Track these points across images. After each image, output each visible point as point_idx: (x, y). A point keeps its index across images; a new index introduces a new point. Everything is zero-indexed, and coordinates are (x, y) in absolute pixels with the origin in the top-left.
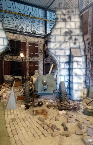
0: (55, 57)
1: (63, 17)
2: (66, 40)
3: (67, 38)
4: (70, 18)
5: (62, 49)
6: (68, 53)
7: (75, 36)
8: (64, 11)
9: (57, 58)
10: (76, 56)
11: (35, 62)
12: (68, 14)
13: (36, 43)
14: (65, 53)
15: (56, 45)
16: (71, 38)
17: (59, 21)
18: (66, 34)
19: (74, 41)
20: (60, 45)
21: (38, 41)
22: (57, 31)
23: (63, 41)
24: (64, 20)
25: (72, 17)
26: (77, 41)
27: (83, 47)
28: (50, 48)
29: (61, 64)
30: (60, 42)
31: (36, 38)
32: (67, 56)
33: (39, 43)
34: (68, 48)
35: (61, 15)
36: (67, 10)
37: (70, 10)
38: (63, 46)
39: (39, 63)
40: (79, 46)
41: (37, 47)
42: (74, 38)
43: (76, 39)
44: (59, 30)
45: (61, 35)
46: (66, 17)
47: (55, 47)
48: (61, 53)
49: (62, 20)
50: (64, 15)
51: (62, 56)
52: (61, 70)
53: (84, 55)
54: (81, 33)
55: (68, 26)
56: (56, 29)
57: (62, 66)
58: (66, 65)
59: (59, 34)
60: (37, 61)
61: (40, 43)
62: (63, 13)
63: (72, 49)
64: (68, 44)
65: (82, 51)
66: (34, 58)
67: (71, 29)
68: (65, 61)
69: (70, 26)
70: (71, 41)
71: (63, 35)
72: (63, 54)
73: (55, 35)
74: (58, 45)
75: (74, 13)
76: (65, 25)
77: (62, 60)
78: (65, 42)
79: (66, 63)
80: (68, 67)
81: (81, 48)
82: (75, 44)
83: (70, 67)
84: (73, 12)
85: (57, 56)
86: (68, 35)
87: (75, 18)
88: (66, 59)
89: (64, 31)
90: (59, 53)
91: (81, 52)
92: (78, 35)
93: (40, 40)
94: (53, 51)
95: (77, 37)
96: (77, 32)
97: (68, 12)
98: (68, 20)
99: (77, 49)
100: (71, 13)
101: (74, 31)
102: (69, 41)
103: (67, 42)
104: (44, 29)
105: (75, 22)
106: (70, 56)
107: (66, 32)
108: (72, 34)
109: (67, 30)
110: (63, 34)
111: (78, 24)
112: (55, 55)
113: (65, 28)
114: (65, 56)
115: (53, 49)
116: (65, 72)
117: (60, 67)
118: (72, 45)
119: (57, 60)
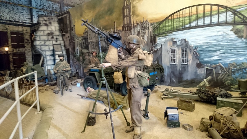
0: (41, 51)
1: (44, 22)
2: (49, 39)
3: (50, 37)
4: (50, 23)
5: (46, 46)
6: (51, 48)
7: (56, 36)
8: (46, 18)
9: (43, 52)
10: (57, 50)
11: (21, 53)
12: (49, 21)
13: (20, 32)
14: (49, 48)
15: (41, 43)
16: (53, 38)
17: (42, 25)
18: (49, 34)
19: (55, 40)
20: (45, 43)
21: (23, 30)
22: (41, 32)
23: (47, 39)
24: (46, 25)
25: (52, 22)
26: (58, 40)
27: (63, 44)
28: (36, 45)
29: (47, 56)
30: (44, 40)
31: (20, 27)
32: (51, 50)
33: (24, 32)
34: (51, 44)
35: (43, 20)
36: (48, 18)
37: (50, 18)
38: (47, 43)
39: (26, 54)
40: (60, 43)
41: (22, 36)
42: (55, 37)
43: (57, 39)
44: (42, 32)
45: (44, 35)
46: (47, 22)
47: (41, 44)
48: (46, 48)
49: (44, 25)
50: (46, 21)
51: (47, 50)
52: (47, 61)
53: (65, 50)
54: (61, 34)
55: (50, 29)
56: (40, 31)
57: (48, 58)
58: (51, 57)
59: (43, 34)
60: (23, 52)
61: (26, 31)
62: (44, 19)
63: (54, 46)
64: (51, 42)
65: (63, 47)
66: (19, 49)
67: (52, 31)
68: (50, 54)
69: (51, 29)
70: (53, 40)
71: (46, 36)
72: (48, 49)
73: (40, 36)
74: (43, 43)
75: (54, 20)
76: (47, 28)
77: (47, 53)
78: (48, 40)
79: (51, 55)
80: (53, 58)
81: (62, 44)
82: (56, 41)
83: (54, 58)
84: (52, 19)
85: (43, 51)
86: (50, 35)
87: (54, 23)
88: (50, 53)
89: (46, 32)
90: (44, 48)
91: (61, 47)
92: (58, 36)
93: (25, 28)
94: (39, 47)
95: (57, 37)
96: (57, 33)
97: (49, 19)
98: (49, 25)
99: (58, 46)
100: (51, 20)
101: (55, 32)
102: (51, 40)
103: (50, 40)
104: (30, 17)
105: (55, 26)
106: (54, 51)
107: (48, 33)
108: (53, 35)
109: (49, 32)
110: (46, 34)
111: (57, 28)
112: (41, 50)
113: (48, 30)
114: (49, 50)
115: (38, 45)
116: (51, 62)
117: (46, 58)
118: (54, 43)
119: (44, 53)
